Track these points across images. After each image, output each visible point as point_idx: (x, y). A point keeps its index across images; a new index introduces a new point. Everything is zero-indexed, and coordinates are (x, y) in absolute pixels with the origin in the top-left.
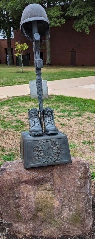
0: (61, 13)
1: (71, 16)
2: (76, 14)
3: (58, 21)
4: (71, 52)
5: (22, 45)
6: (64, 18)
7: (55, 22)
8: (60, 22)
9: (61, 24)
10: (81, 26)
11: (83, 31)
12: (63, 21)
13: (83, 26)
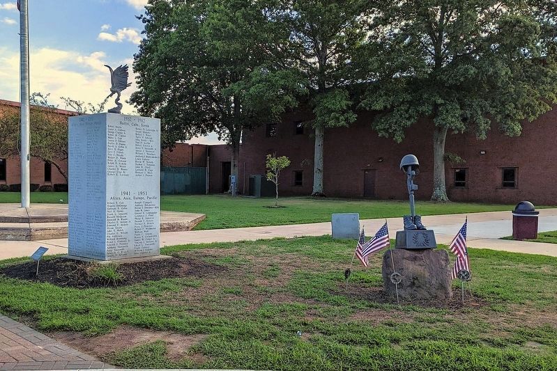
0: (350, 103)
1: (368, 109)
2: (378, 106)
3: (342, 117)
4: (365, 171)
5: (280, 160)
6: (355, 112)
7: (338, 119)
8: (346, 120)
9: (349, 123)
10: (387, 127)
11: (392, 135)
12: (353, 117)
13: (391, 127)
